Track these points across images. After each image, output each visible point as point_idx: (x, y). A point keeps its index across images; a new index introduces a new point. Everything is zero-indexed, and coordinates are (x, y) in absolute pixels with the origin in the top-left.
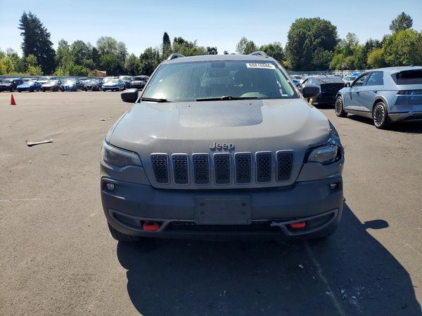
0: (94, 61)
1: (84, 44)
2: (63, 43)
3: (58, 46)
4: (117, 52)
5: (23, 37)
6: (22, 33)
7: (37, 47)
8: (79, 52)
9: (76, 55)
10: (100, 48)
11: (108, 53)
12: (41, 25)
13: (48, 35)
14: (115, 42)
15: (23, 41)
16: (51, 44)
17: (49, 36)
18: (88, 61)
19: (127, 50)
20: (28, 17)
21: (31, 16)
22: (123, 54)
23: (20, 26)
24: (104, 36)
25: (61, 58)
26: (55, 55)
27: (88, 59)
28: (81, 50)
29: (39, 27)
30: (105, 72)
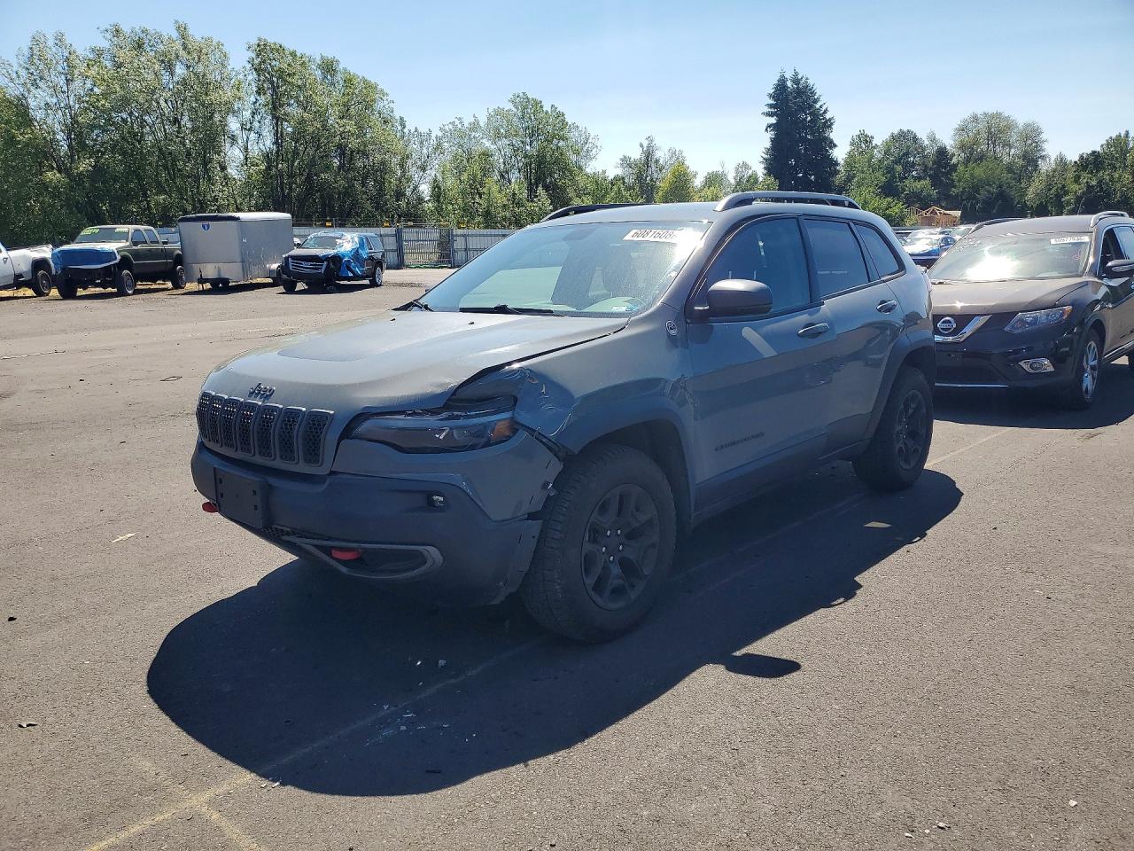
0: (936, 181)
1: (915, 139)
2: (863, 140)
3: (848, 149)
4: (1010, 155)
5: (771, 134)
6: (769, 126)
7: (798, 157)
8: (896, 162)
9: (890, 170)
10: (962, 147)
11: (981, 158)
12: (816, 101)
13: (828, 124)
14: (1010, 126)
15: (768, 145)
16: (832, 145)
17: (830, 126)
18: (919, 185)
19: (1045, 146)
20: (789, 84)
21: (796, 81)
22: (1031, 159)
23: (767, 109)
24: (979, 112)
25: (849, 179)
26: (837, 172)
27: (919, 178)
28: (907, 154)
29: (811, 106)
30: (958, 213)
